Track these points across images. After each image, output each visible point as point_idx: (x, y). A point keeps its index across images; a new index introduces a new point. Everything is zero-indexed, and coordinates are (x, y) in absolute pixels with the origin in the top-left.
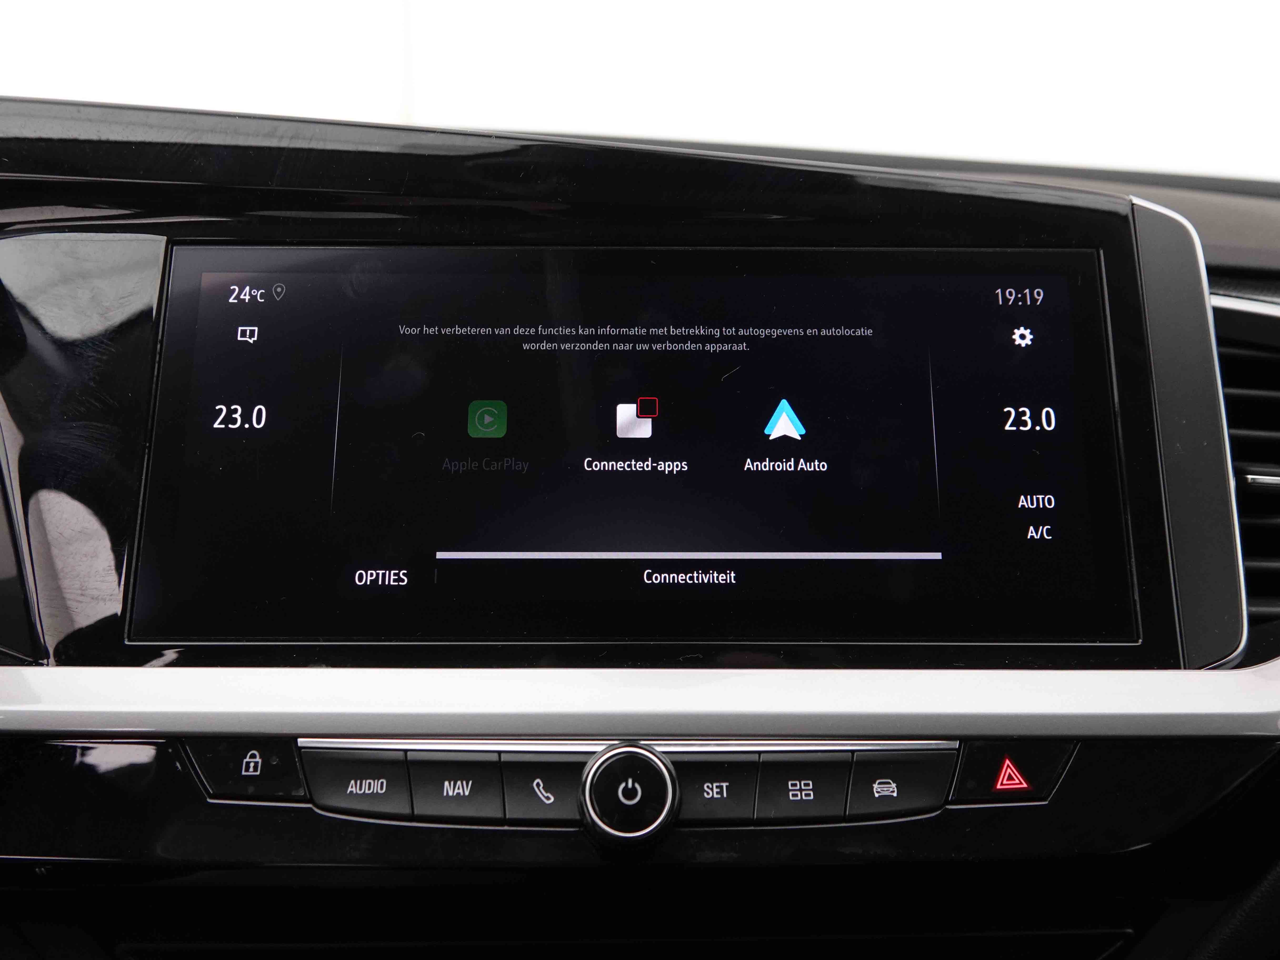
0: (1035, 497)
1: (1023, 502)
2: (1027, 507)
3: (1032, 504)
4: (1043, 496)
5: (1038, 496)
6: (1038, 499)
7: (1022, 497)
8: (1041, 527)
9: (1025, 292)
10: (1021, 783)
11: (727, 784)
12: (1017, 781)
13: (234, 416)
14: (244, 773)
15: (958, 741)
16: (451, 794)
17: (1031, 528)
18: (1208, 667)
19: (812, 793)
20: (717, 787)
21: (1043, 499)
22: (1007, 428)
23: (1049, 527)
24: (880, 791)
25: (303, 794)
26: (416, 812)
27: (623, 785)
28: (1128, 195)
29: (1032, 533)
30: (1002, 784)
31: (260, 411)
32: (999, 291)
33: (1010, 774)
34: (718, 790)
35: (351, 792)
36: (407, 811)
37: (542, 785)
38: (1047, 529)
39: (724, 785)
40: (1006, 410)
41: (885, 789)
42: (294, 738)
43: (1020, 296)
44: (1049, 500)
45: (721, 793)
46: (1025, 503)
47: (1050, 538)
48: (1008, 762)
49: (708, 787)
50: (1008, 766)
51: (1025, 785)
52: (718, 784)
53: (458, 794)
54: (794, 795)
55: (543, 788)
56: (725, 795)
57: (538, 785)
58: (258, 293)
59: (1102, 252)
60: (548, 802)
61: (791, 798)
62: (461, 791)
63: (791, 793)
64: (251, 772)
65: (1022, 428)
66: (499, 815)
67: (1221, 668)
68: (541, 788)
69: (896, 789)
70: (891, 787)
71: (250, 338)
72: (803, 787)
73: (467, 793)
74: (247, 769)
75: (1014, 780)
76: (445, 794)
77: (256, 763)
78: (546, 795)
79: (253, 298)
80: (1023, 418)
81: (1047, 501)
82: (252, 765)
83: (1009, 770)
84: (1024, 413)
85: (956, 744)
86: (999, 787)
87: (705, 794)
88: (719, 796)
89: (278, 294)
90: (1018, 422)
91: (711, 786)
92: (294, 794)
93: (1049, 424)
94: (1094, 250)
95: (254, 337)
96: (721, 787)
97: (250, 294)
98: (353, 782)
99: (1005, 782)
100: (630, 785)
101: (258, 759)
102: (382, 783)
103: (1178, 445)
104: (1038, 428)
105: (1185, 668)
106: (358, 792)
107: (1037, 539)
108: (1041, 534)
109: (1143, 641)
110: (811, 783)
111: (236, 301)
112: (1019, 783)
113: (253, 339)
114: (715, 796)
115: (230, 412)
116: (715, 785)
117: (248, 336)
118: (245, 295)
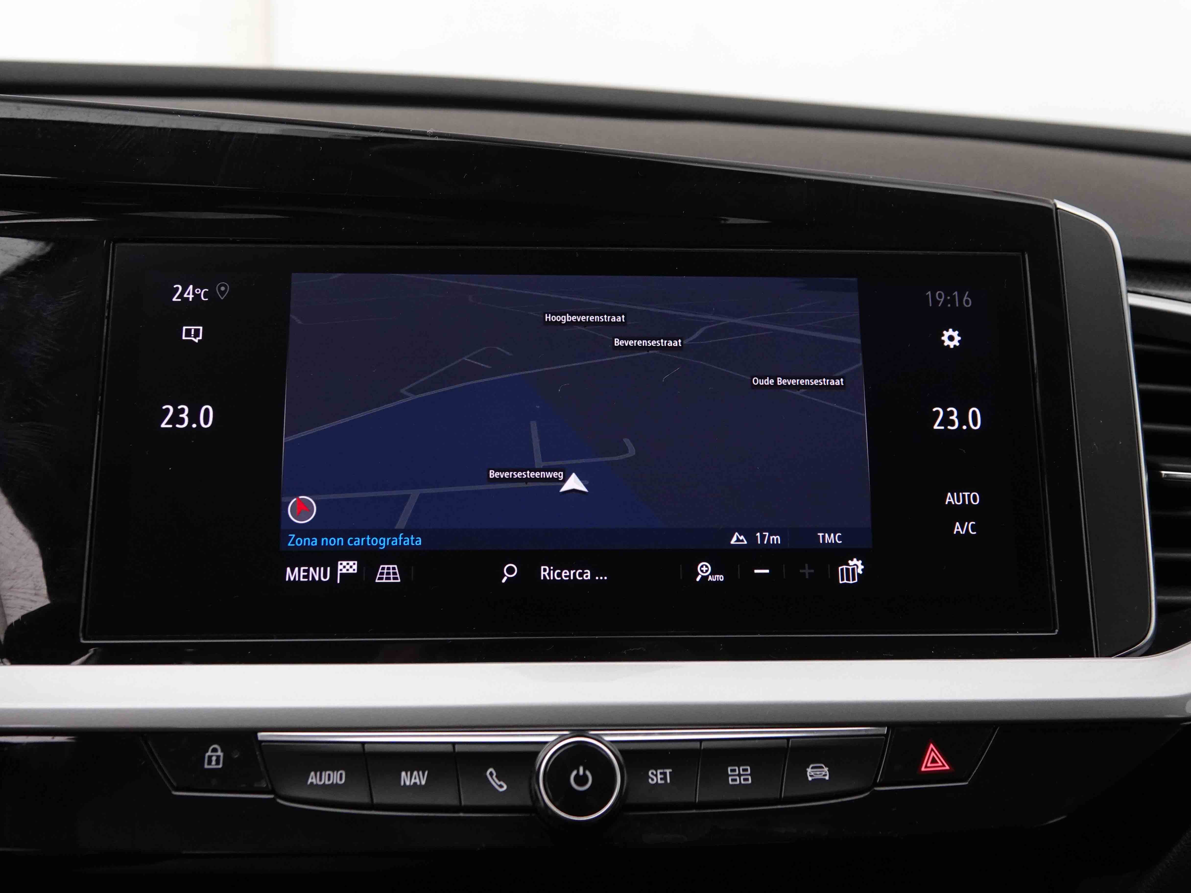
0: (961, 494)
1: (949, 499)
2: (953, 503)
3: (958, 501)
4: (969, 493)
5: (964, 493)
6: (964, 496)
7: (949, 494)
8: (967, 523)
9: (954, 294)
10: (944, 766)
11: (671, 770)
12: (940, 764)
13: (181, 416)
14: (206, 766)
15: (886, 728)
16: (408, 783)
17: (957, 524)
18: (1118, 655)
19: (750, 778)
20: (661, 773)
21: (969, 496)
22: (936, 427)
23: (974, 523)
24: (814, 775)
25: (265, 786)
26: (375, 801)
27: (574, 773)
28: (1053, 199)
29: (958, 528)
30: (926, 767)
31: (207, 411)
32: (929, 293)
33: (933, 757)
34: (662, 776)
35: (312, 783)
36: (366, 800)
37: (495, 774)
38: (972, 525)
39: (668, 771)
40: (934, 410)
41: (818, 773)
42: (254, 732)
43: (949, 298)
44: (975, 496)
45: (665, 778)
46: (952, 500)
47: (975, 533)
48: (932, 746)
49: (652, 773)
50: (932, 750)
51: (947, 767)
52: (662, 771)
53: (415, 783)
54: (733, 780)
55: (496, 776)
56: (668, 781)
57: (491, 774)
58: (201, 292)
59: (1026, 256)
60: (501, 790)
61: (730, 782)
62: (417, 781)
63: (730, 778)
64: (214, 765)
65: (949, 427)
66: (455, 802)
67: (1130, 655)
68: (494, 776)
69: (828, 773)
70: (823, 771)
71: (195, 337)
72: (741, 772)
73: (423, 783)
74: (210, 763)
75: (937, 762)
76: (402, 784)
77: (218, 757)
78: (499, 783)
79: (197, 297)
80: (951, 418)
81: (973, 498)
82: (214, 758)
83: (933, 754)
84: (952, 413)
85: (885, 730)
86: (923, 769)
87: (650, 781)
88: (663, 782)
89: (222, 293)
90: (947, 421)
91: (655, 773)
92: (256, 785)
93: (975, 424)
94: (1019, 254)
95: (199, 336)
96: (665, 774)
97: (194, 293)
98: (312, 774)
99: (929, 765)
100: (581, 772)
101: (220, 753)
102: (341, 774)
103: (1095, 445)
104: (965, 427)
105: (1097, 656)
106: (319, 783)
107: (963, 534)
108: (966, 530)
109: (1059, 630)
110: (749, 768)
111: (180, 300)
112: (942, 765)
113: (198, 338)
114: (659, 782)
115: (178, 412)
116: (659, 771)
117: (192, 336)
118: (189, 294)
